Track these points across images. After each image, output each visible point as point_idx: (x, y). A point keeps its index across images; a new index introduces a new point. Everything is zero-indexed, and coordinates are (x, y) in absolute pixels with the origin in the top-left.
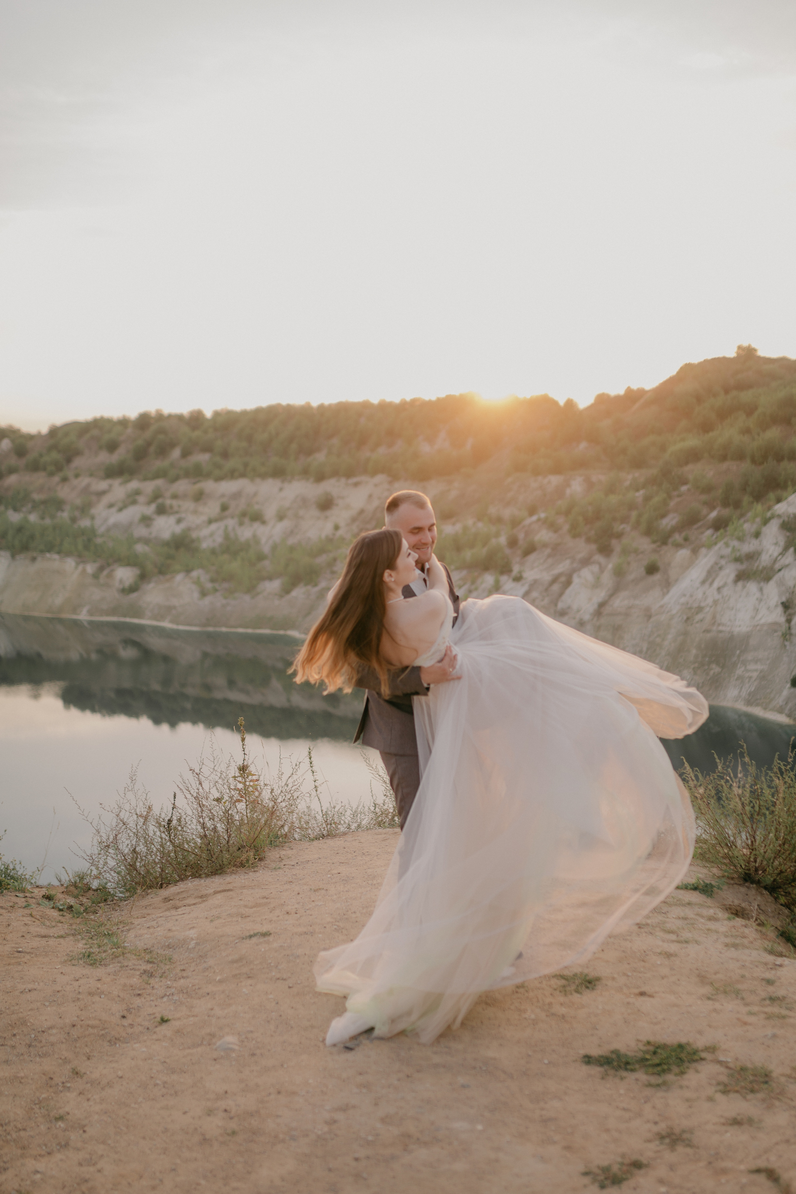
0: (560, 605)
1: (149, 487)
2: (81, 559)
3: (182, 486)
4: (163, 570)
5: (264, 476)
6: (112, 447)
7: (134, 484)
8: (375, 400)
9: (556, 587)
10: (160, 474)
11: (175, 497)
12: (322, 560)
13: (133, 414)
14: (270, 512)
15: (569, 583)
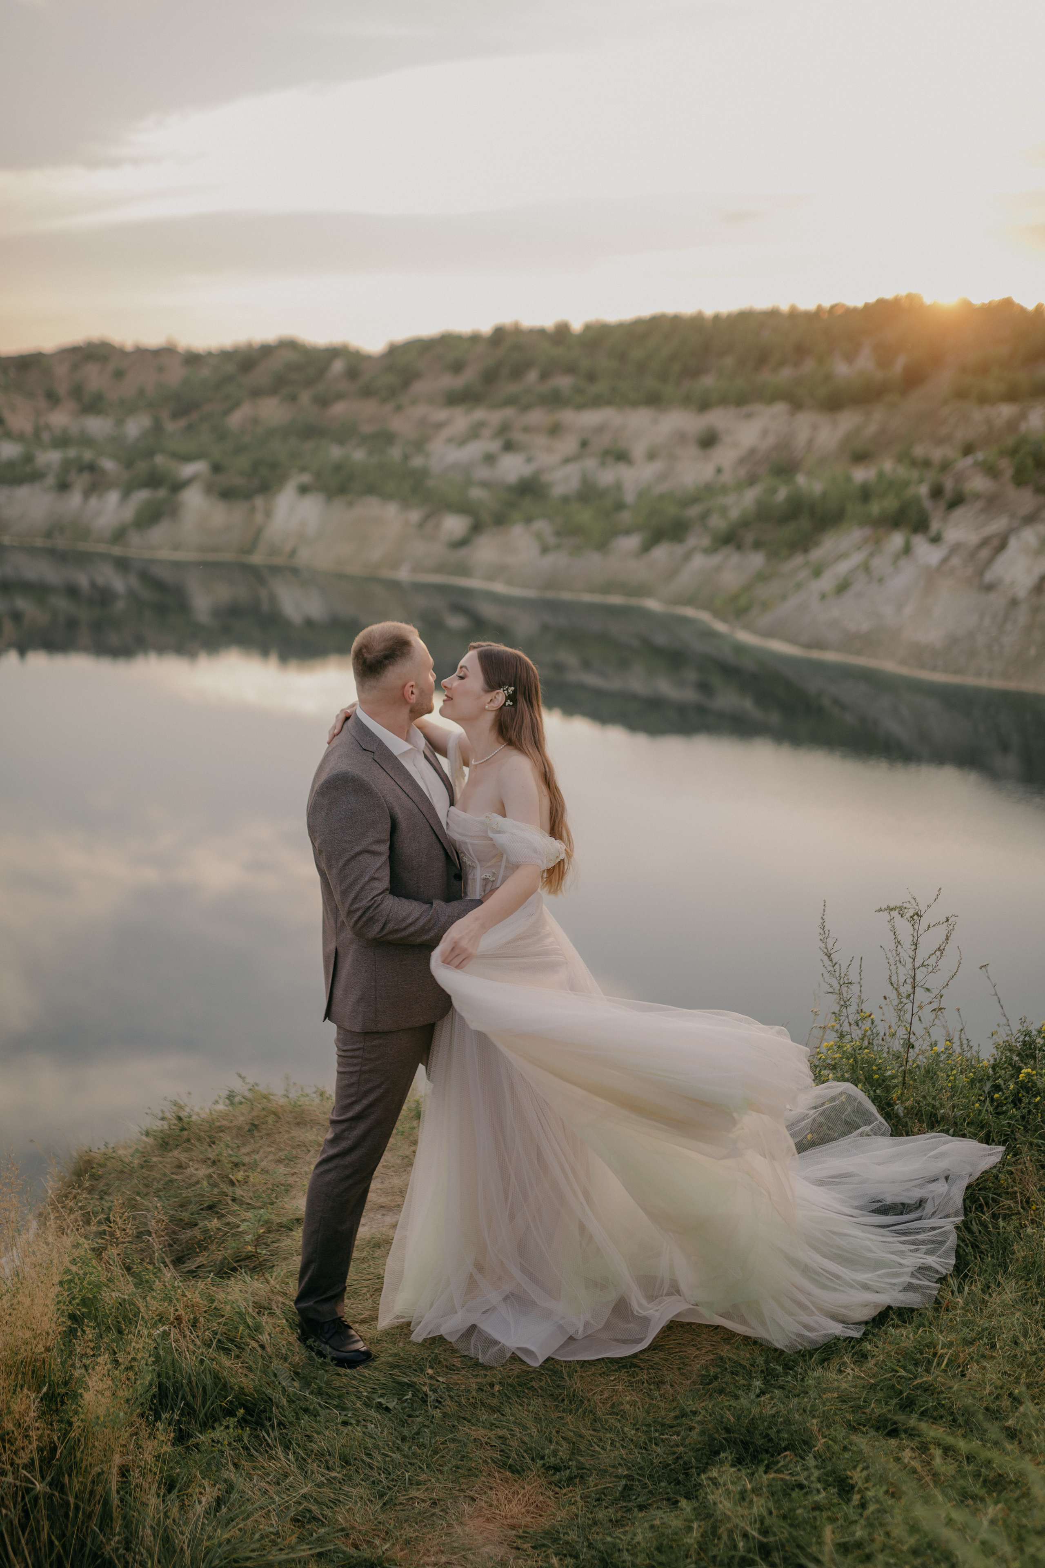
0: (989, 577)
1: (495, 417)
2: (406, 504)
3: (537, 416)
4: (500, 520)
5: (634, 404)
6: (457, 367)
7: (479, 414)
8: (784, 307)
9: (985, 553)
10: (511, 401)
11: (526, 429)
12: (693, 511)
13: (486, 328)
14: (638, 450)
15: (1002, 546)
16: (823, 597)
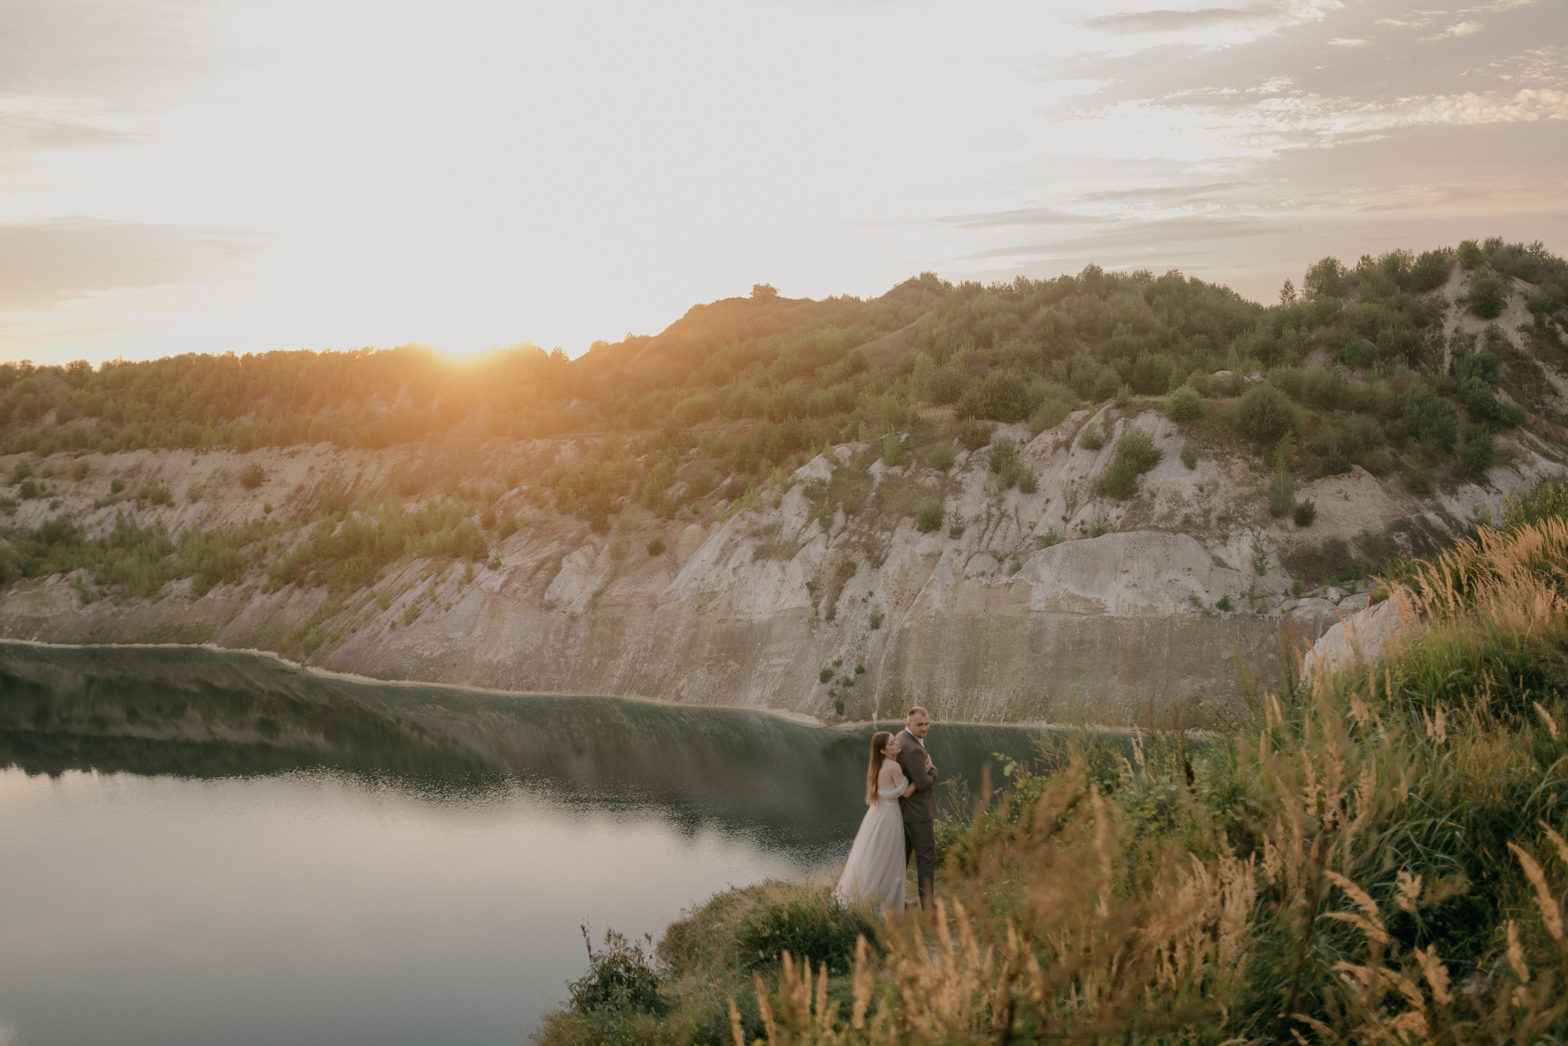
0: (548, 597)
1: (11, 463)
3: (58, 460)
4: (30, 572)
5: (171, 446)
9: (541, 575)
10: (27, 446)
11: (48, 474)
12: (247, 551)
14: (179, 492)
15: (557, 569)
16: (393, 626)
